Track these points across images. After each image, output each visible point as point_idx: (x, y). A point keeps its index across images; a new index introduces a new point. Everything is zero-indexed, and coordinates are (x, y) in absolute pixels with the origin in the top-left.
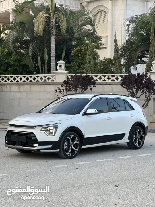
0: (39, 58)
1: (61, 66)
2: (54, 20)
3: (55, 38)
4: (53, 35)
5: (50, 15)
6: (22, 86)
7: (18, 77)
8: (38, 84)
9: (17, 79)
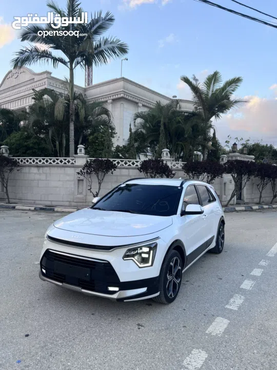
0: (57, 143)
1: (81, 150)
2: (74, 107)
3: (74, 124)
4: (72, 120)
5: (69, 102)
6: (41, 168)
7: (37, 159)
8: (57, 166)
9: (36, 161)
